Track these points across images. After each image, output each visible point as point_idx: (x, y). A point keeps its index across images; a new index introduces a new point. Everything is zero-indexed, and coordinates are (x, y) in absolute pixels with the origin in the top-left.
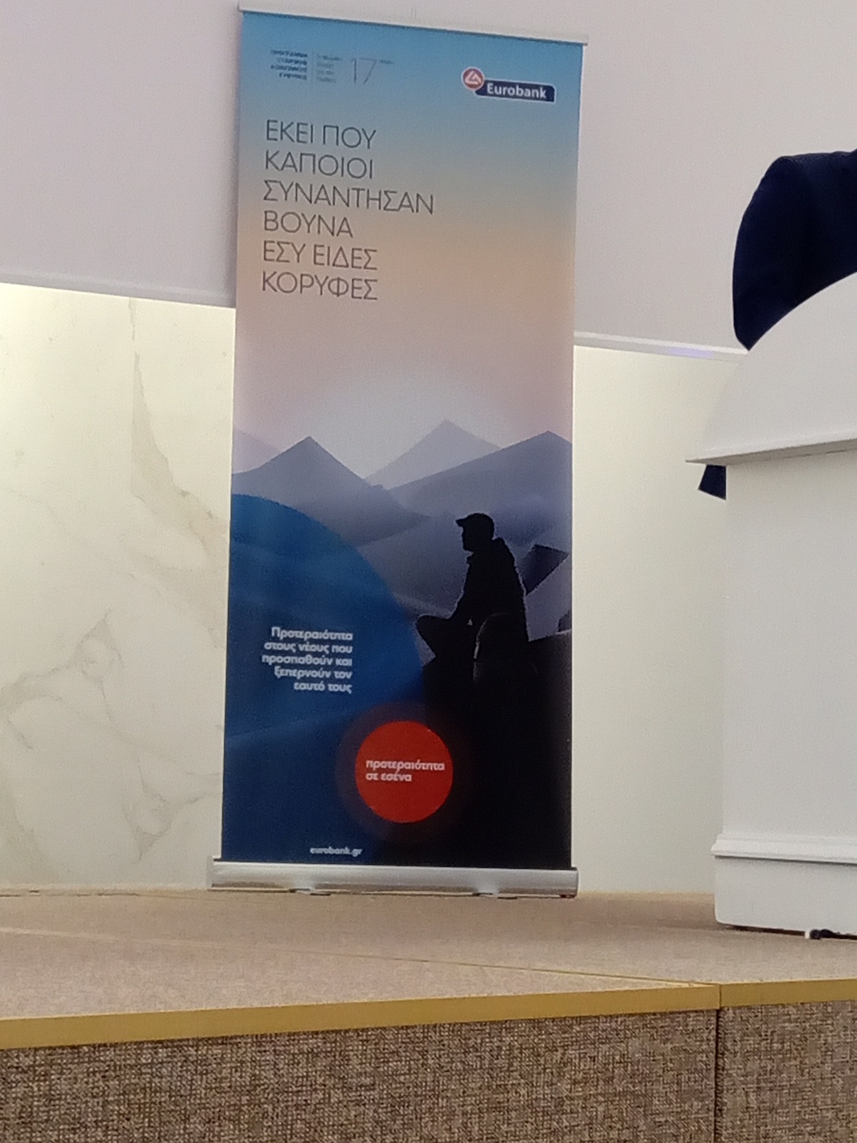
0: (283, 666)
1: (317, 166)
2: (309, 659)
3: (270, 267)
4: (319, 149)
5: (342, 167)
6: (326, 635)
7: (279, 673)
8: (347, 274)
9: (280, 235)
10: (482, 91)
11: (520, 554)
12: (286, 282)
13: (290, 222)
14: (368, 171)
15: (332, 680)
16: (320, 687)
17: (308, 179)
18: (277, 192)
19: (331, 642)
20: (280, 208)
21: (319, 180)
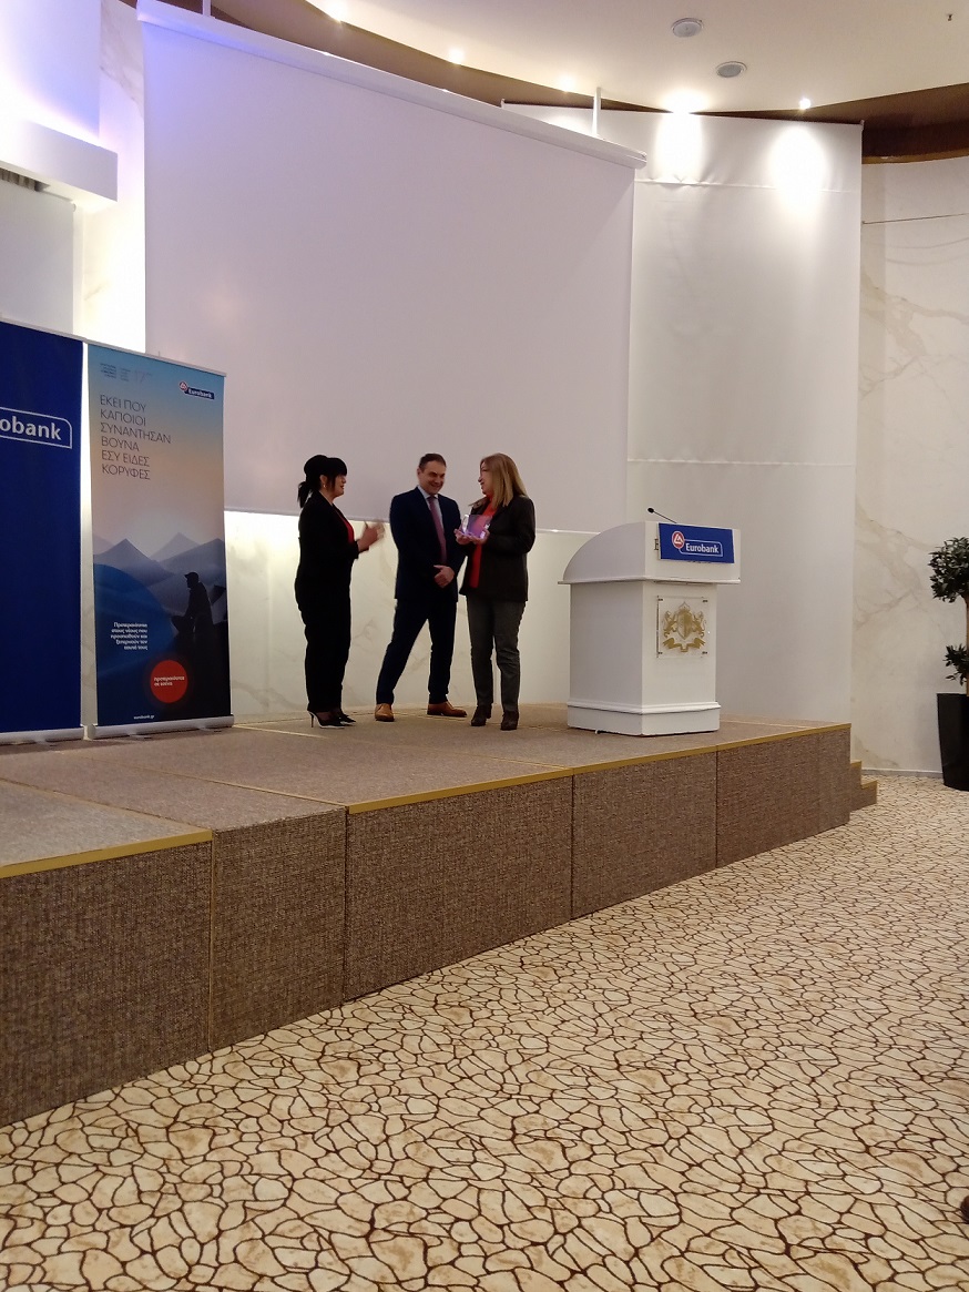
0: (120, 639)
1: (123, 418)
2: (130, 636)
3: (105, 462)
4: (124, 411)
5: (133, 419)
6: (137, 625)
7: (118, 642)
8: (138, 467)
9: (109, 448)
10: (187, 392)
11: (209, 589)
12: (113, 470)
13: (113, 443)
14: (144, 422)
15: (140, 644)
16: (135, 648)
17: (119, 423)
18: (106, 428)
19: (138, 628)
20: (109, 436)
21: (124, 425)
